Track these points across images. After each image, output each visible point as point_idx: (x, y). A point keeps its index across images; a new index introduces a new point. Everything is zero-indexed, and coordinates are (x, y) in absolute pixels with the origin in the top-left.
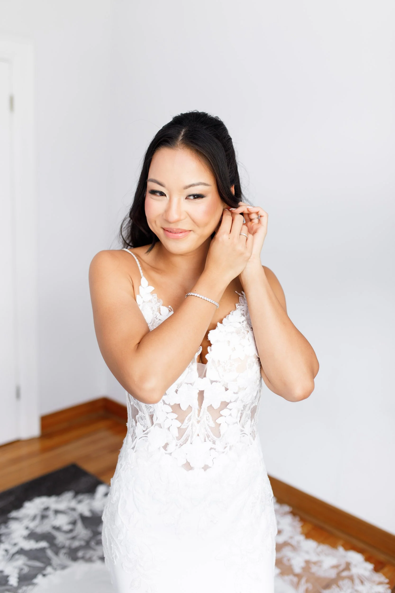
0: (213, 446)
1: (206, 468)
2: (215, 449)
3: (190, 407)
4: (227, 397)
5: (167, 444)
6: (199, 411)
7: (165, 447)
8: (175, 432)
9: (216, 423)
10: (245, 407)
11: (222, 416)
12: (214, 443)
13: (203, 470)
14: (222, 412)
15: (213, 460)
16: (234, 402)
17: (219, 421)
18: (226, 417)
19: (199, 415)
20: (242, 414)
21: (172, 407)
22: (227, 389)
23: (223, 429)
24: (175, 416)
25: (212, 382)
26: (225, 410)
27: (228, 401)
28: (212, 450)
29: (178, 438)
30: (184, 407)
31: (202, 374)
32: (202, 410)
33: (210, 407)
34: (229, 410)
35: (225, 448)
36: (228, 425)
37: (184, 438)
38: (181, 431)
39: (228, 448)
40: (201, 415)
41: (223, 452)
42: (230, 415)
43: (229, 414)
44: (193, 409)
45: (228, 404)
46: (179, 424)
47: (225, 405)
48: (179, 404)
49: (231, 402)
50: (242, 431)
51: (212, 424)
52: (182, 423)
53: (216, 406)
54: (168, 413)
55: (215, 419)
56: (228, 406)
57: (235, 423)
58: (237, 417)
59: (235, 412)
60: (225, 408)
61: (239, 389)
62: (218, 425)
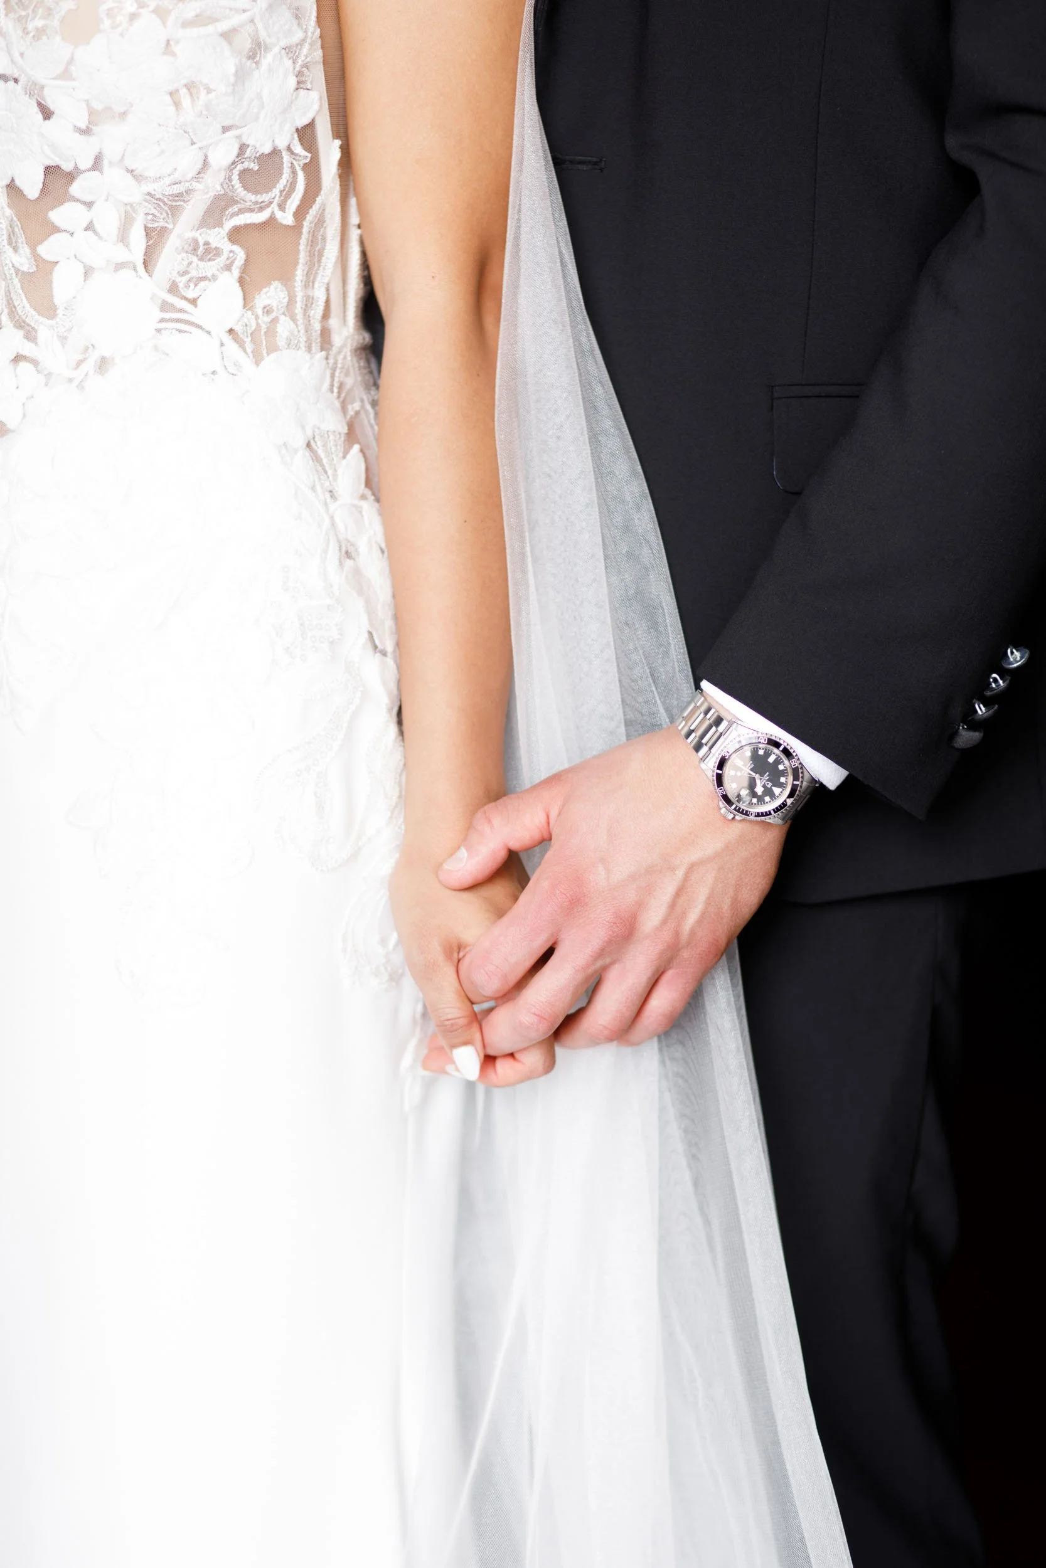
0: (27, 349)
2: (35, 363)
9: (37, 257)
11: (56, 230)
12: (32, 336)
14: (56, 216)
15: (24, 404)
16: (88, 170)
18: (75, 235)
22: (46, 113)
23: (64, 283)
26: (68, 206)
27: (67, 167)
28: (23, 365)
34: (82, 208)
35: (79, 363)
36: (88, 272)
39: (90, 365)
41: (70, 380)
43: (85, 224)
45: (70, 177)
47: (61, 182)
49: (78, 170)
51: (27, 264)
53: (32, 187)
55: (33, 246)
56: (75, 189)
57: (119, 266)
58: (123, 237)
59: (108, 219)
60: (64, 198)
61: (95, 118)
62: (44, 268)
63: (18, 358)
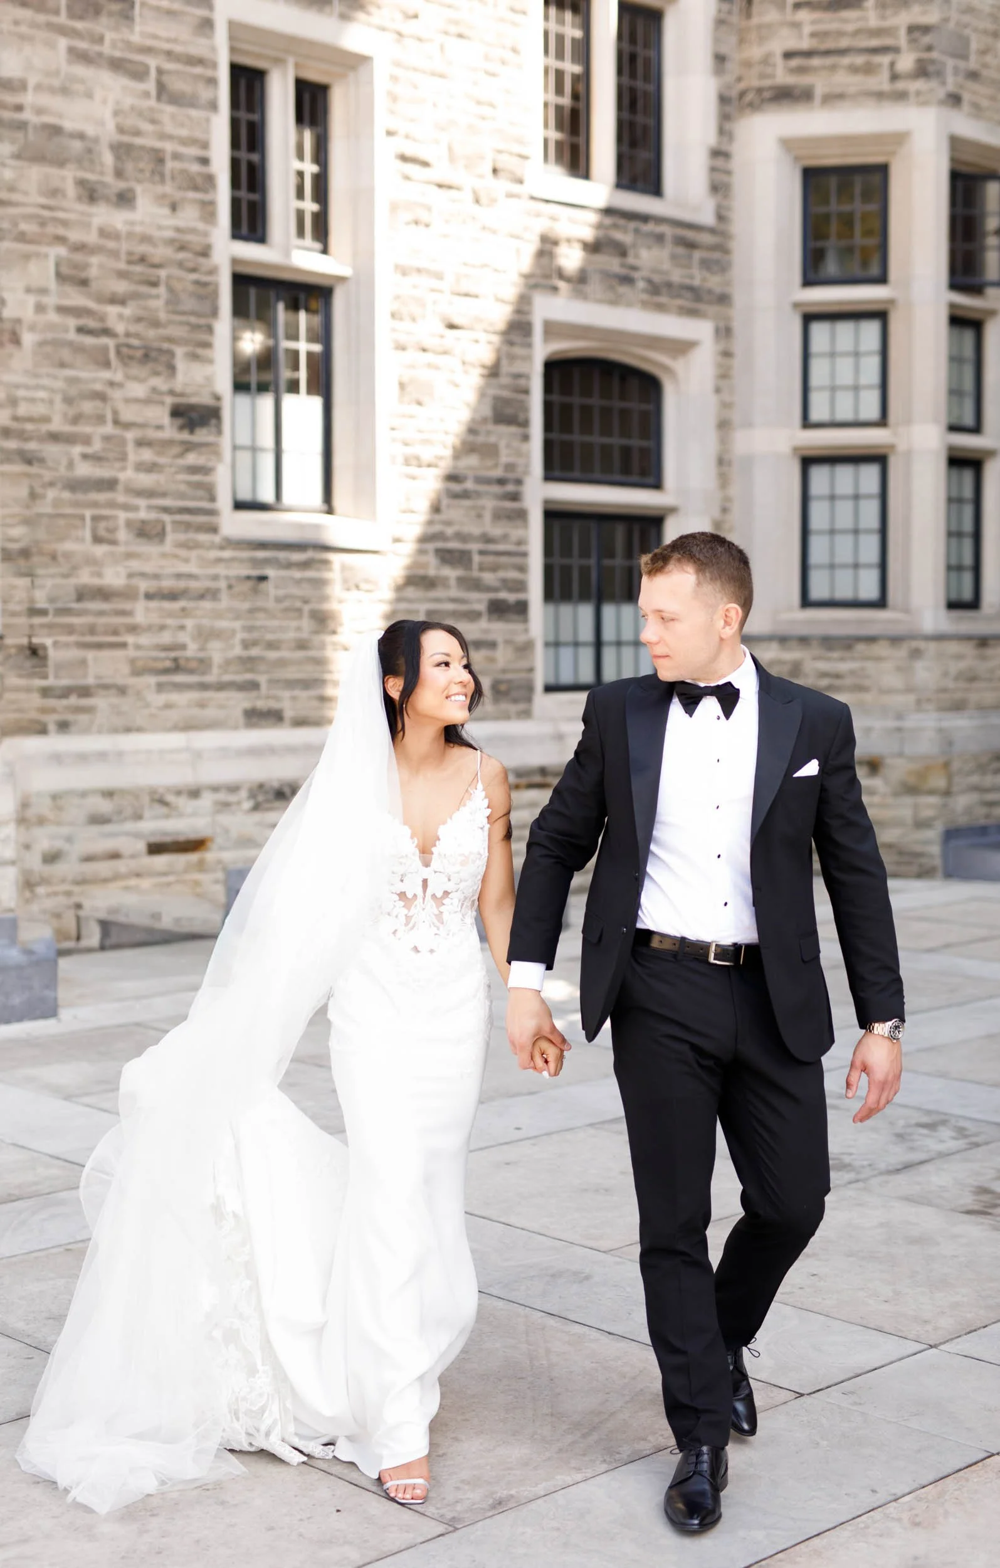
0: (437, 932)
1: (432, 951)
2: (439, 935)
3: (415, 896)
4: (449, 887)
5: (396, 931)
6: (424, 899)
7: (395, 932)
8: (403, 920)
9: (439, 911)
10: (466, 898)
11: (444, 904)
12: (438, 929)
13: (429, 953)
14: (444, 902)
15: (437, 945)
17: (442, 909)
18: (448, 906)
19: (424, 903)
20: (463, 904)
21: (398, 895)
22: (449, 880)
23: (445, 916)
24: (402, 903)
25: (435, 872)
26: (447, 899)
27: (449, 891)
29: (407, 924)
30: (410, 895)
31: (427, 864)
32: (426, 899)
33: (434, 896)
34: (451, 899)
36: (450, 913)
37: (411, 925)
38: (408, 918)
40: (425, 903)
42: (452, 904)
44: (418, 896)
45: (449, 893)
46: (405, 911)
47: (446, 893)
48: (405, 892)
49: (452, 892)
50: (462, 920)
51: (437, 912)
52: (409, 911)
53: (439, 894)
54: (395, 901)
55: (438, 907)
56: (450, 896)
57: (456, 912)
58: (458, 906)
59: (456, 902)
60: (447, 897)
61: (461, 881)
62: (441, 913)
63: (436, 934)
